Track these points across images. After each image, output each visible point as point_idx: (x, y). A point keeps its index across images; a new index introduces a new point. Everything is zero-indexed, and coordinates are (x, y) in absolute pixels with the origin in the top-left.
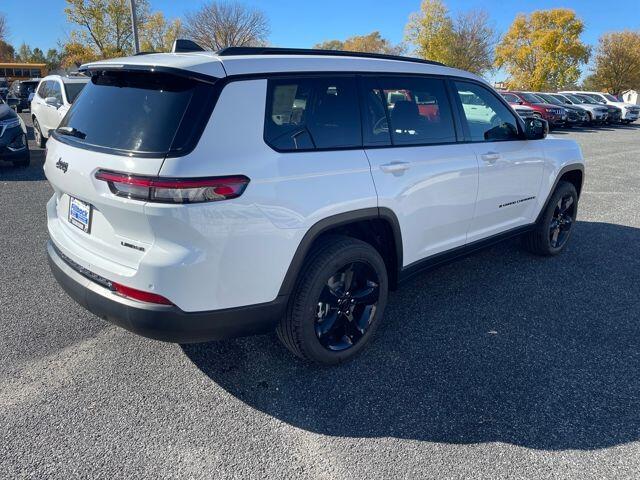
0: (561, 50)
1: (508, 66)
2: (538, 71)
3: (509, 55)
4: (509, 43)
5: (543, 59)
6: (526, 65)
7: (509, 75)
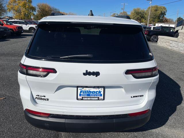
0: (28, 7)
1: (12, 11)
2: (22, 13)
3: (12, 8)
4: (11, 4)
5: (23, 10)
6: (18, 11)
7: (13, 14)
